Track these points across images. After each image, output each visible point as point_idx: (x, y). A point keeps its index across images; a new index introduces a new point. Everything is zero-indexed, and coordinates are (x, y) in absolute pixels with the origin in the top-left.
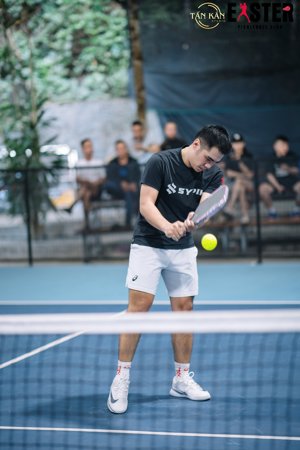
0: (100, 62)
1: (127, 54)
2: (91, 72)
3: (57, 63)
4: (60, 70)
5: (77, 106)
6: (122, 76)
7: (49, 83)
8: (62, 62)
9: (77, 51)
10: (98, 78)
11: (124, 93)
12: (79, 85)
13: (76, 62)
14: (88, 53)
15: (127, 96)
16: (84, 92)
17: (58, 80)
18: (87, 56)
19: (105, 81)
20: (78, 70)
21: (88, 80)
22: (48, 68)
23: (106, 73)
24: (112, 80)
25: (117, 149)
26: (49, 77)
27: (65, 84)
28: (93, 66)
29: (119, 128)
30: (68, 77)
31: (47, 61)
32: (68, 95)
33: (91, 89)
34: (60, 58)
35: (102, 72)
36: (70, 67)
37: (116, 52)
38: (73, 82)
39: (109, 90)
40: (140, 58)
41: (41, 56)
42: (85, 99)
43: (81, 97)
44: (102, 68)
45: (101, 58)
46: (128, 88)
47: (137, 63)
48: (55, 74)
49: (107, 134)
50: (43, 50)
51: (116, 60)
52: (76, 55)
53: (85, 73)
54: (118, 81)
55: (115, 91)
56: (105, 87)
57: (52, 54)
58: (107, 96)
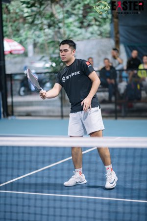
0: (96, 20)
1: (110, 16)
2: (92, 25)
3: (75, 21)
4: (77, 24)
5: (85, 42)
6: (107, 27)
7: (72, 31)
8: (78, 20)
9: (85, 15)
10: (96, 28)
11: (108, 35)
12: (86, 31)
13: (85, 20)
14: (90, 16)
15: (109, 37)
16: (89, 35)
17: (76, 29)
18: (90, 17)
19: (99, 30)
20: (85, 24)
21: (90, 29)
22: (71, 23)
23: (99, 26)
24: (102, 29)
25: (104, 62)
26: (72, 28)
27: (79, 31)
28: (93, 22)
29: (105, 53)
30: (81, 28)
31: (71, 20)
32: (81, 37)
33: (92, 33)
34: (77, 18)
35: (97, 25)
36: (82, 23)
37: (104, 15)
38: (83, 30)
39: (101, 34)
40: (117, 18)
41: (68, 18)
42: (89, 38)
43: (87, 37)
44: (98, 23)
45: (97, 18)
46: (110, 33)
47: (115, 20)
48: (74, 26)
49: (99, 56)
50: (69, 14)
51: (104, 19)
52: (84, 17)
53: (89, 25)
54: (105, 30)
55: (103, 34)
56: (98, 32)
57: (73, 16)
58: (99, 37)
